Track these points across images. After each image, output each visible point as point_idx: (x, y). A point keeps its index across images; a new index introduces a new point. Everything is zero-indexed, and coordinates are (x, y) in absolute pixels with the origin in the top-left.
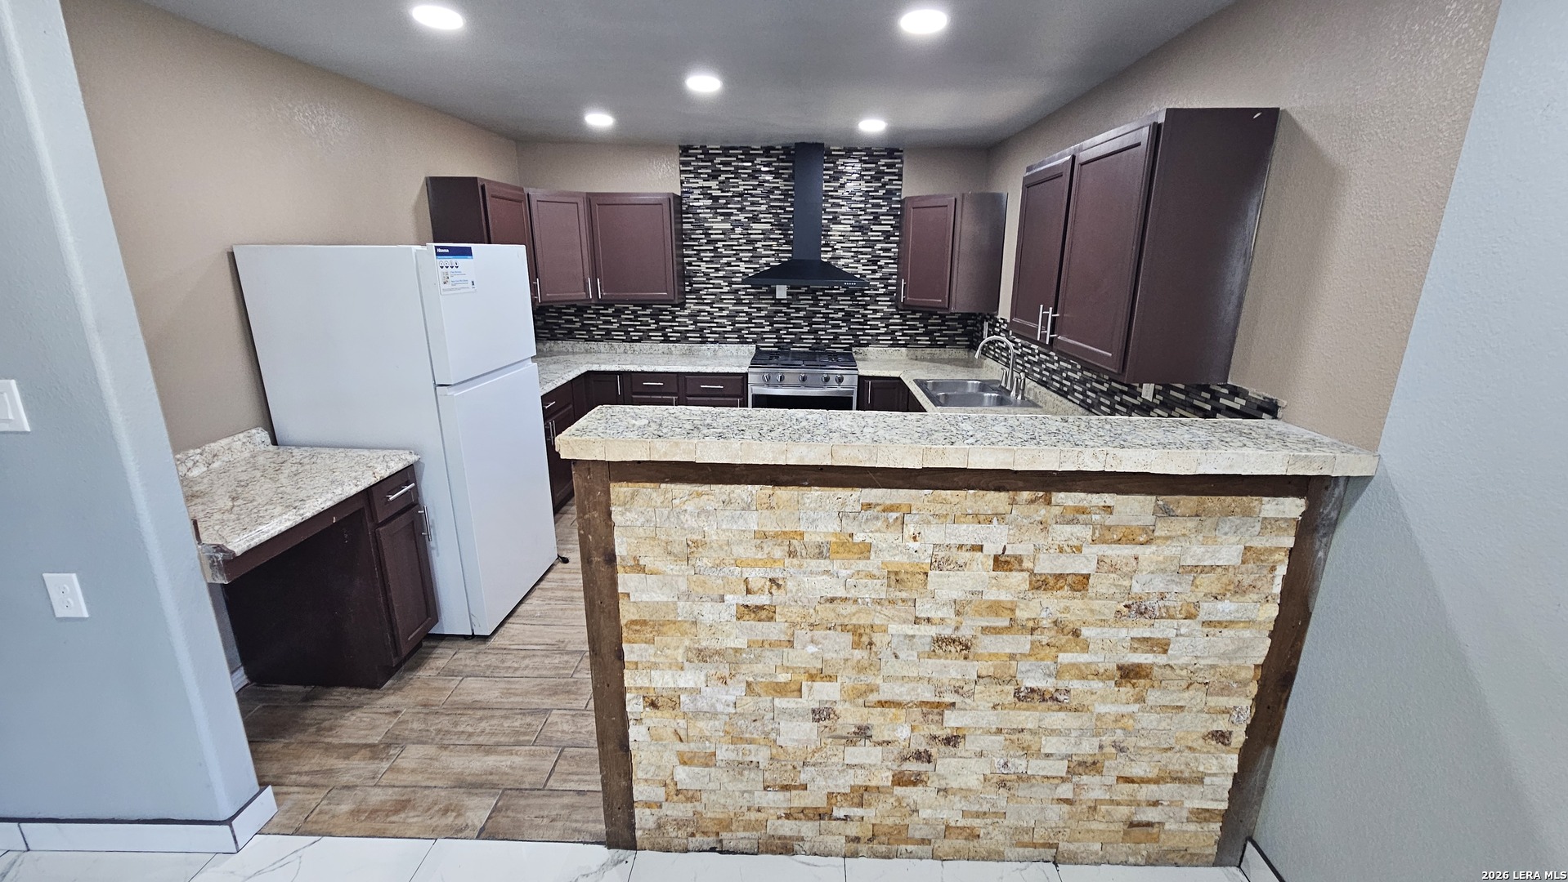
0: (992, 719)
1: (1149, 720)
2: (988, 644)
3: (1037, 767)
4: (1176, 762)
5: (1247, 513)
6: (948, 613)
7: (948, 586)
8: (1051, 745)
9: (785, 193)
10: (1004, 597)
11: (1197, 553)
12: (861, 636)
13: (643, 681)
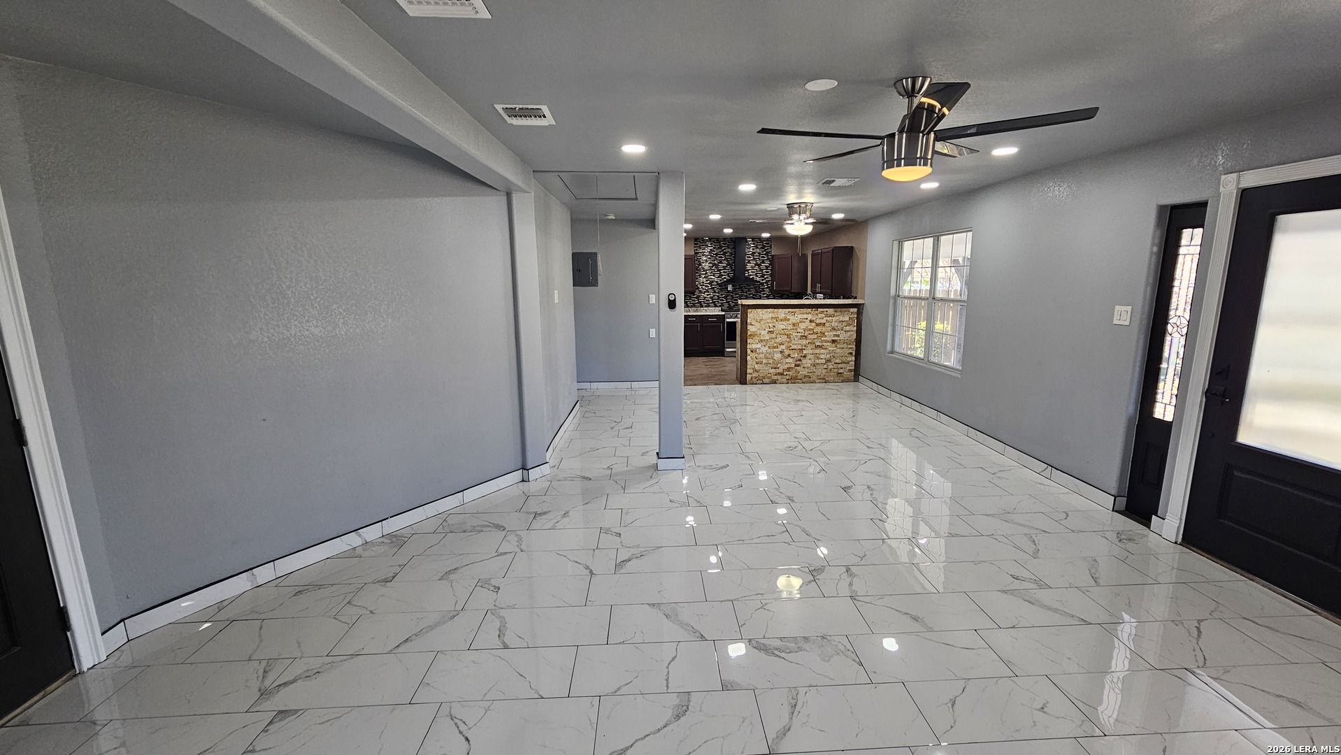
0: (811, 351)
1: (838, 351)
2: (810, 337)
3: (820, 361)
4: (844, 359)
5: (849, 311)
6: (803, 331)
7: (803, 326)
8: (822, 356)
9: (731, 253)
10: (812, 327)
11: (842, 318)
12: (788, 336)
13: (750, 347)
